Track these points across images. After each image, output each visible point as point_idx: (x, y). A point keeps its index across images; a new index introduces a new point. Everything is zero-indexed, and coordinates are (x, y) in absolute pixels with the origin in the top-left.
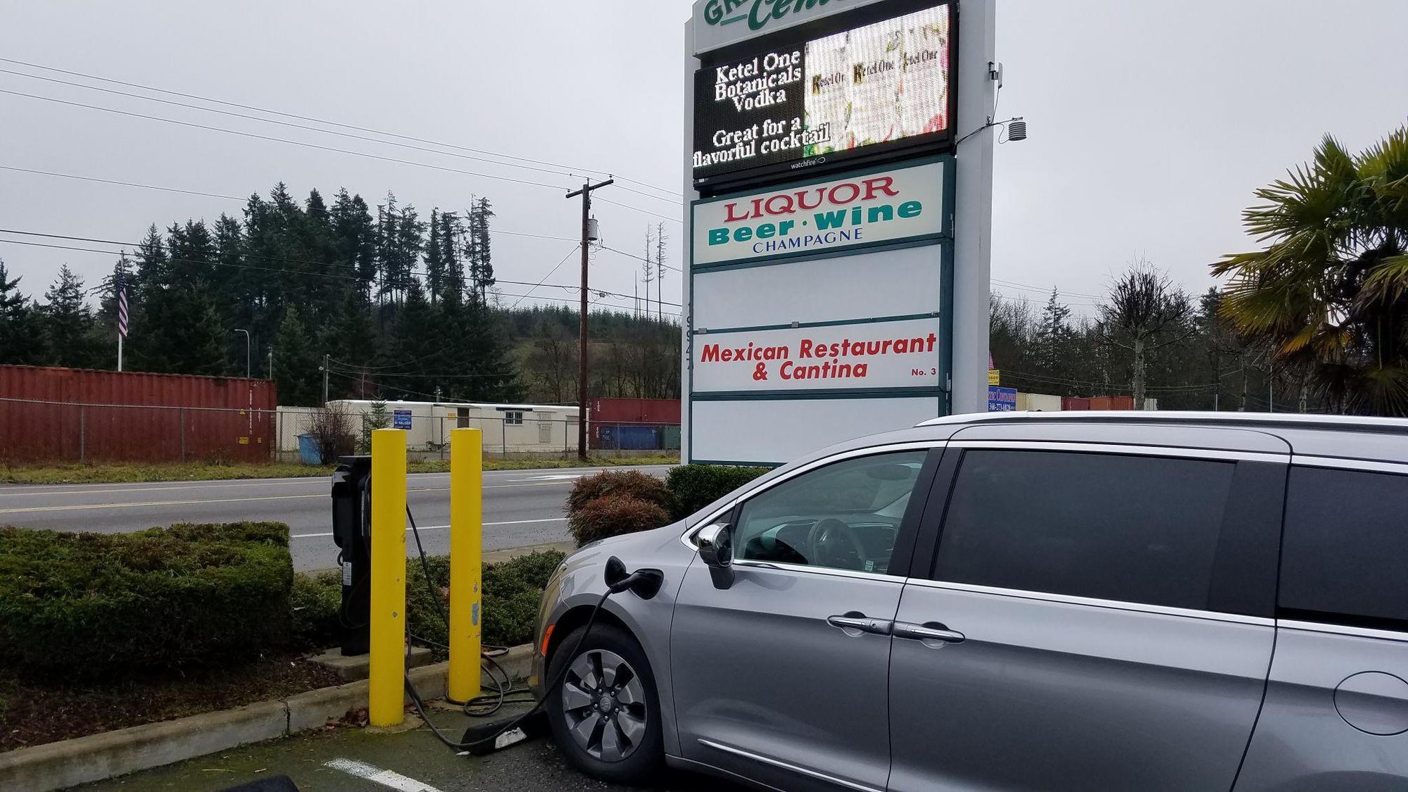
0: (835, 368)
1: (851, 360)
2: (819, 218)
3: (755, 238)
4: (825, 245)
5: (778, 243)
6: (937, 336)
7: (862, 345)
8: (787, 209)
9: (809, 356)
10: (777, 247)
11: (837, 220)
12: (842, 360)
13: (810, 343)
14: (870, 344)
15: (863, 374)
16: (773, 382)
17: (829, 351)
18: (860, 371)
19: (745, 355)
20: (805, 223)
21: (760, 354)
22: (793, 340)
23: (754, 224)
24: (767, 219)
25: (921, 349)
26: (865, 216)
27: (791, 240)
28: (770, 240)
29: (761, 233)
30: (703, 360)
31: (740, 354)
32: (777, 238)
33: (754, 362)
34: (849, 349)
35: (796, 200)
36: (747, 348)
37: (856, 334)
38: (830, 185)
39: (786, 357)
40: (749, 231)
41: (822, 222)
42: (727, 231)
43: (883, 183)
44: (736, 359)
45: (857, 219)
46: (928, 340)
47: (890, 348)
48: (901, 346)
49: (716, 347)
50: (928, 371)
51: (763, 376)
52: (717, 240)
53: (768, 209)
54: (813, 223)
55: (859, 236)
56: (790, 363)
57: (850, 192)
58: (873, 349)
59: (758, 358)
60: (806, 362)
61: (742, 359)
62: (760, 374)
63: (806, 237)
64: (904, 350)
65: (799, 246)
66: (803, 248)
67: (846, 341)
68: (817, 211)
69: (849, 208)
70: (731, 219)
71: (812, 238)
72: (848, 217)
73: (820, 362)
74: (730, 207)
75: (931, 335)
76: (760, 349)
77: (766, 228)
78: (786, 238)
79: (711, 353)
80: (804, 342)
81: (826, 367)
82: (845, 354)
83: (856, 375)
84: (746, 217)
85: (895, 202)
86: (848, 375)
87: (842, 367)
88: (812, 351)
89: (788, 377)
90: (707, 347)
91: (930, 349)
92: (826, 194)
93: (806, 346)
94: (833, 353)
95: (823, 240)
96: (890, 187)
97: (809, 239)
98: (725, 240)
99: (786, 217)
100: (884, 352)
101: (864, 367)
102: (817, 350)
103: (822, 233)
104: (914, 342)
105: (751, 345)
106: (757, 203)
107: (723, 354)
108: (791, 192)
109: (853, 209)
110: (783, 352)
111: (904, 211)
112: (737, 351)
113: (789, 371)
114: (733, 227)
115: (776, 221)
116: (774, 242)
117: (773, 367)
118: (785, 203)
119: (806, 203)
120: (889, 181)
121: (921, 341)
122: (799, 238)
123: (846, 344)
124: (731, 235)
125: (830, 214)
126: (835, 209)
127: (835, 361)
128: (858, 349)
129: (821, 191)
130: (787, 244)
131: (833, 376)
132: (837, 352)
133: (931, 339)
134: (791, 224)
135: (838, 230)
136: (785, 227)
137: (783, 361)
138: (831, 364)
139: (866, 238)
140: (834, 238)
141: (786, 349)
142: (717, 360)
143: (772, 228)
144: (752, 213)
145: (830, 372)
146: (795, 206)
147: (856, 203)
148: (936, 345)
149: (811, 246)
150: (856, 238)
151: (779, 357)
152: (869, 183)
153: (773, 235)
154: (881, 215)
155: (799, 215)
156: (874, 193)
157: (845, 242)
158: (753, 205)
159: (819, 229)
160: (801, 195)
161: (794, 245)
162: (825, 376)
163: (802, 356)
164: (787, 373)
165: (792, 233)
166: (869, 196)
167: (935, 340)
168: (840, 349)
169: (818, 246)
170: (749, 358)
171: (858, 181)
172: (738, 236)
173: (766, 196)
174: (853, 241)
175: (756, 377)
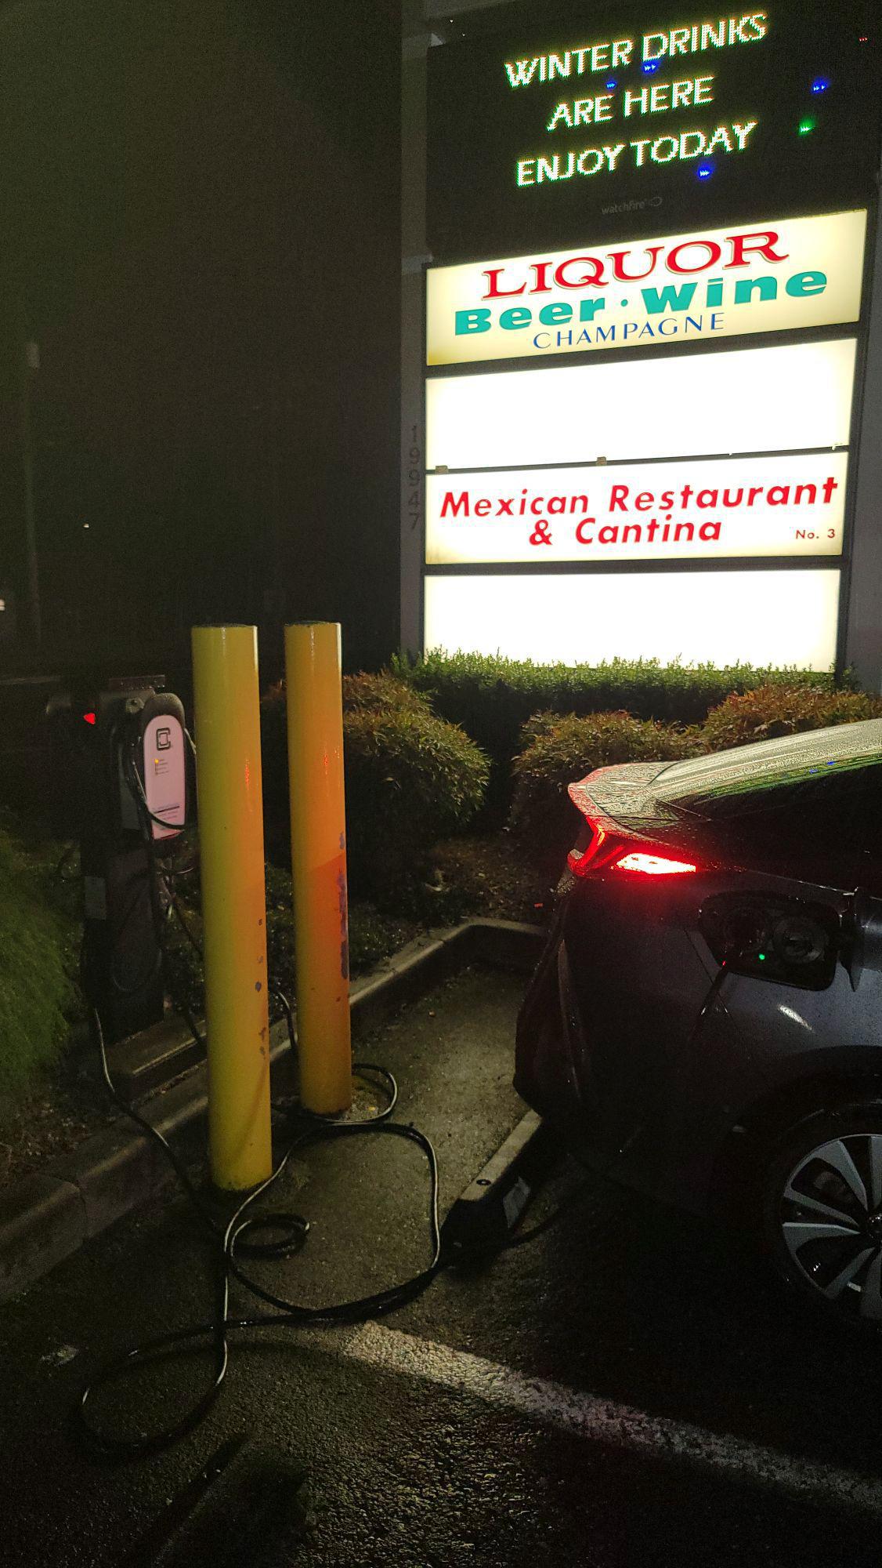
0: (667, 527)
1: (698, 516)
2: (649, 295)
3: (536, 326)
4: (659, 339)
5: (577, 334)
6: (841, 480)
7: (714, 494)
8: (594, 280)
9: (624, 508)
10: (575, 339)
11: (681, 299)
12: (679, 515)
13: (625, 490)
14: (727, 492)
15: (716, 536)
16: (563, 548)
17: (659, 502)
18: (710, 531)
19: (515, 507)
20: (624, 303)
21: (542, 506)
22: (597, 485)
23: (535, 302)
24: (557, 294)
25: (812, 500)
26: (729, 293)
27: (599, 329)
28: (564, 329)
29: (547, 316)
30: (443, 514)
31: (506, 507)
32: (576, 325)
33: (530, 519)
34: (692, 500)
35: (609, 266)
36: (520, 496)
37: (702, 477)
38: (669, 242)
39: (585, 509)
40: (526, 313)
41: (653, 301)
42: (487, 313)
43: (763, 241)
44: (499, 513)
45: (715, 295)
46: (825, 487)
47: (762, 498)
48: (779, 496)
49: (465, 497)
50: (823, 533)
51: (546, 540)
52: (471, 326)
53: (559, 276)
54: (638, 304)
55: (717, 325)
56: (592, 520)
57: (706, 255)
58: (732, 498)
59: (535, 512)
60: (619, 518)
61: (510, 513)
62: (541, 536)
63: (626, 326)
64: (784, 501)
65: (613, 338)
66: (620, 342)
67: (687, 488)
68: (645, 283)
69: (702, 279)
70: (494, 292)
71: (636, 326)
72: (700, 296)
73: (643, 519)
74: (493, 275)
75: (831, 480)
76: (541, 499)
77: (557, 310)
78: (591, 327)
79: (454, 504)
80: (615, 488)
81: (653, 526)
82: (685, 505)
83: (703, 537)
84: (521, 291)
85: (781, 273)
86: (690, 537)
87: (679, 527)
88: (629, 502)
89: (589, 541)
90: (449, 497)
91: (827, 499)
92: (662, 257)
93: (620, 494)
94: (666, 504)
95: (655, 330)
96: (773, 248)
97: (630, 328)
98: (484, 327)
99: (592, 292)
100: (751, 503)
101: (717, 527)
102: (638, 501)
103: (655, 320)
104: (800, 489)
105: (525, 492)
106: (541, 269)
107: (477, 507)
108: (602, 252)
109: (710, 281)
110: (579, 504)
111: (796, 286)
112: (502, 502)
113: (589, 531)
114: (498, 306)
115: (574, 298)
116: (570, 332)
117: (562, 526)
118: (591, 271)
119: (627, 270)
120: (773, 237)
121: (812, 488)
122: (613, 327)
123: (687, 492)
124: (494, 320)
125: (670, 289)
126: (678, 281)
127: (669, 517)
128: (708, 498)
129: (654, 251)
130: (592, 336)
131: (665, 538)
132: (671, 503)
133: (830, 485)
134: (600, 304)
135: (681, 316)
136: (589, 309)
137: (579, 516)
138: (662, 522)
139: (726, 329)
140: (675, 325)
141: (585, 499)
142: (467, 513)
143: (567, 309)
144: (533, 283)
145: (659, 533)
146: (608, 274)
147: (716, 270)
148: (839, 495)
149: (634, 340)
150: (713, 327)
151: (572, 510)
152: (738, 241)
153: (568, 320)
154: (756, 292)
155: (613, 289)
156: (745, 256)
157: (693, 334)
158: (534, 273)
159: (650, 312)
160: (619, 258)
161: (604, 337)
162: (651, 539)
163: (612, 508)
164: (585, 535)
165: (602, 319)
166: (738, 260)
167: (835, 486)
168: (678, 499)
169: (647, 340)
170: (522, 512)
171: (720, 236)
172: (508, 321)
173: (556, 258)
174: (707, 333)
175: (533, 541)
